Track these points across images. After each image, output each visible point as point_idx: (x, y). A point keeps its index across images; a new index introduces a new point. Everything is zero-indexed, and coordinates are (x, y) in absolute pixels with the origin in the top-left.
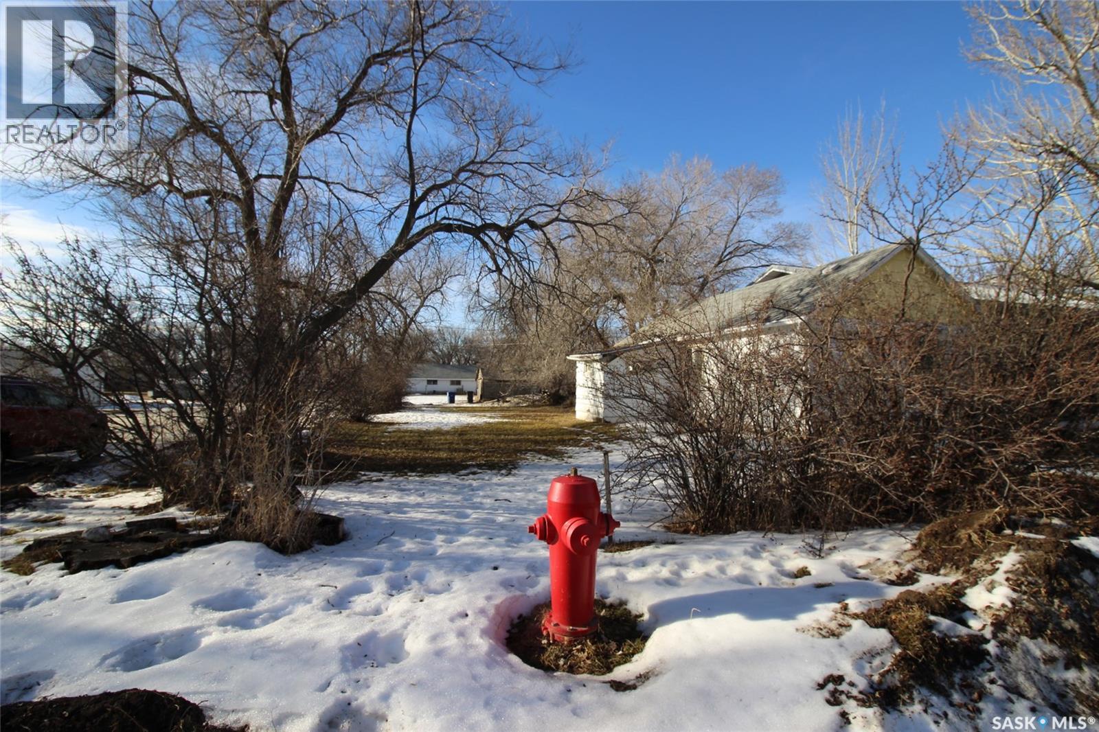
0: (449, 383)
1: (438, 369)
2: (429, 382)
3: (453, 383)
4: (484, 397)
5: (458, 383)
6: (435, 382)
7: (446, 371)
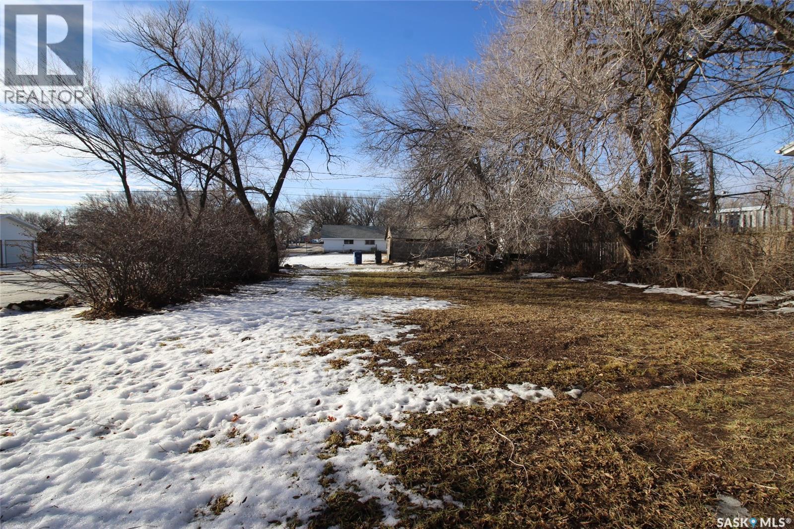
0: (364, 242)
1: (354, 230)
2: (346, 242)
3: (367, 242)
4: (393, 258)
5: (373, 242)
6: (351, 242)
7: (362, 232)
